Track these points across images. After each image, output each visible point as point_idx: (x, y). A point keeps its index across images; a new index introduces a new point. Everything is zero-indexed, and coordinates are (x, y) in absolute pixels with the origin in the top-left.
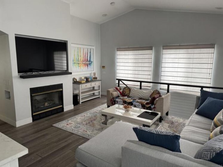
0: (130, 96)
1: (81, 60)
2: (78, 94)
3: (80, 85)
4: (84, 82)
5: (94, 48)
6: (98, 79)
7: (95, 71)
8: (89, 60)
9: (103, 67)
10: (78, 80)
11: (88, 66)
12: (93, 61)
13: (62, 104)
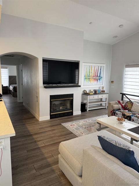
0: (132, 110)
1: (92, 76)
2: (86, 103)
3: (89, 96)
4: (93, 94)
5: (105, 65)
6: (105, 92)
7: (103, 85)
8: (99, 75)
9: (112, 82)
10: (87, 92)
11: (97, 81)
12: (102, 76)
13: (72, 109)
